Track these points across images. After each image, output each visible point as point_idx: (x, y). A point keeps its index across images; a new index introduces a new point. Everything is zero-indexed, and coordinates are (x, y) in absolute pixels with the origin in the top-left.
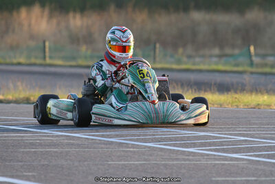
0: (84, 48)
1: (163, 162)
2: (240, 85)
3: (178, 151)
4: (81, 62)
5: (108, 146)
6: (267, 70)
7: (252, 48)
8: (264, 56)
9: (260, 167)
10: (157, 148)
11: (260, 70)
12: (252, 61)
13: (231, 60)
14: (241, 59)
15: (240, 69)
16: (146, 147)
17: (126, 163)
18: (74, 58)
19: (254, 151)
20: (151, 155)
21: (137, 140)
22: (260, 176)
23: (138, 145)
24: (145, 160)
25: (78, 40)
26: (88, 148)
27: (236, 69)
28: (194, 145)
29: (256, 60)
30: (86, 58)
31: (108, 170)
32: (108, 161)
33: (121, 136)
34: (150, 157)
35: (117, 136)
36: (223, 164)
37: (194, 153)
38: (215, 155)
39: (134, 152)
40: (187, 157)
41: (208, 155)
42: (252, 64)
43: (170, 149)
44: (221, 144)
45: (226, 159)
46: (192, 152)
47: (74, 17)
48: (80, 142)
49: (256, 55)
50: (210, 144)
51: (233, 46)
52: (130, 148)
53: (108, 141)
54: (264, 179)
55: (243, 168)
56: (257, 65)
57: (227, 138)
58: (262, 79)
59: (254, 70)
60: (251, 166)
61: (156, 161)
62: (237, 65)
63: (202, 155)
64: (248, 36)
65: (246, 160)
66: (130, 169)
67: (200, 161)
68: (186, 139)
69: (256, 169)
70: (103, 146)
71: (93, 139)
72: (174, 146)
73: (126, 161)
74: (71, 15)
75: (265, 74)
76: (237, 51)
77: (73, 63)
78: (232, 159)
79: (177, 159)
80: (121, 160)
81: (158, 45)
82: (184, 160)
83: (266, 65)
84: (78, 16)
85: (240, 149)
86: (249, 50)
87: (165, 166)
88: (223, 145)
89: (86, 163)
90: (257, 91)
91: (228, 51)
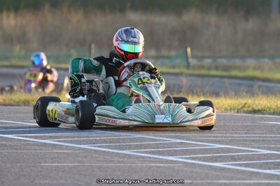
0: (17, 48)
1: (97, 165)
2: (176, 87)
3: (113, 153)
4: (14, 62)
5: (41, 148)
6: (204, 72)
7: (189, 50)
8: (201, 58)
9: (195, 170)
10: (91, 150)
11: (197, 72)
12: (188, 63)
13: (167, 61)
14: (178, 61)
15: (177, 70)
16: (80, 149)
17: (60, 165)
18: (7, 58)
19: (190, 154)
20: (85, 157)
21: (71, 142)
22: (195, 179)
23: (72, 147)
24: (79, 162)
25: (12, 40)
26: (20, 149)
27: (172, 71)
28: (130, 147)
29: (192, 61)
30: (19, 58)
31: (41, 172)
32: (41, 163)
33: (56, 137)
34: (85, 159)
35: (50, 137)
36: (159, 167)
37: (130, 155)
38: (150, 158)
39: (68, 154)
40: (122, 159)
41: (143, 157)
42: (188, 66)
43: (105, 151)
44: (157, 146)
45: (161, 161)
46: (127, 155)
47: (8, 17)
48: (12, 143)
49: (193, 57)
50: (146, 147)
51: (170, 48)
52: (64, 149)
53: (41, 143)
54: (199, 181)
55: (178, 171)
56: (194, 68)
57: (163, 140)
58: (199, 81)
59: (191, 72)
60: (186, 169)
61: (90, 162)
62: (174, 67)
63: (137, 157)
64: (186, 37)
65: (182, 162)
66: (64, 171)
67: (134, 163)
68: (121, 141)
69: (192, 172)
70: (36, 147)
71: (26, 141)
72: (109, 148)
73: (60, 163)
74: (5, 14)
75: (202, 76)
76: (173, 53)
77: (6, 63)
78: (167, 162)
79: (112, 161)
80: (54, 162)
81: (93, 46)
82: (119, 162)
83: (202, 67)
84: (12, 15)
85: (176, 151)
86: (186, 51)
87: (100, 168)
88: (159, 148)
89: (18, 165)
90: (193, 92)
91: (164, 52)
